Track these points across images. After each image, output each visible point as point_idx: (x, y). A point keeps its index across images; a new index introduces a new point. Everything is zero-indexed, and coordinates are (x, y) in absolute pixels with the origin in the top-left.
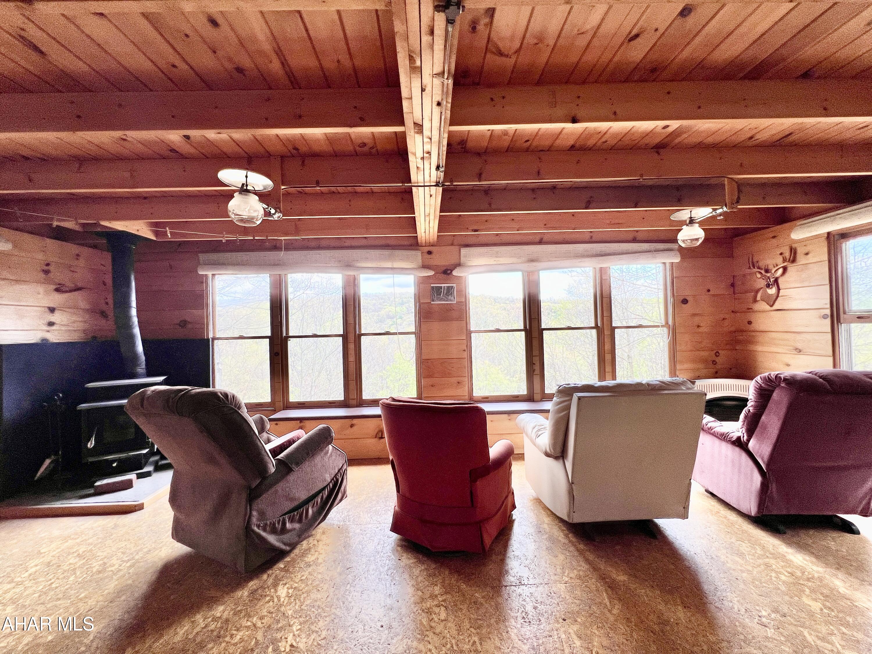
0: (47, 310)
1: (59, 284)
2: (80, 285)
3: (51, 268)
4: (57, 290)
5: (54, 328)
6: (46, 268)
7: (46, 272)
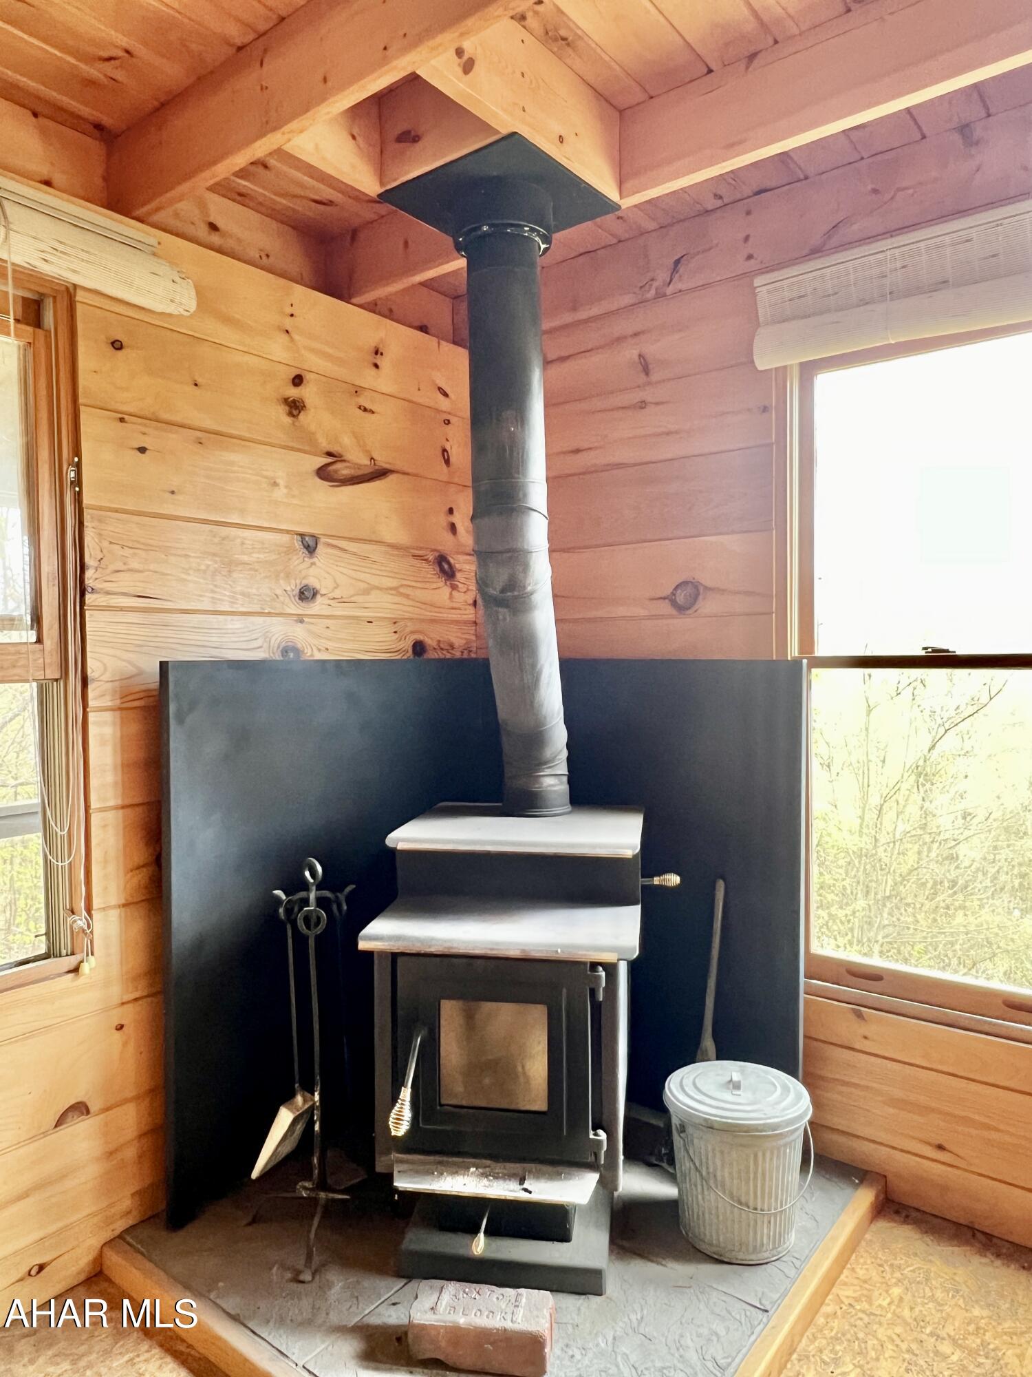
0: (298, 544)
1: (330, 454)
2: (383, 460)
3: (307, 393)
4: (323, 473)
5: (318, 606)
6: (293, 392)
7: (295, 407)
